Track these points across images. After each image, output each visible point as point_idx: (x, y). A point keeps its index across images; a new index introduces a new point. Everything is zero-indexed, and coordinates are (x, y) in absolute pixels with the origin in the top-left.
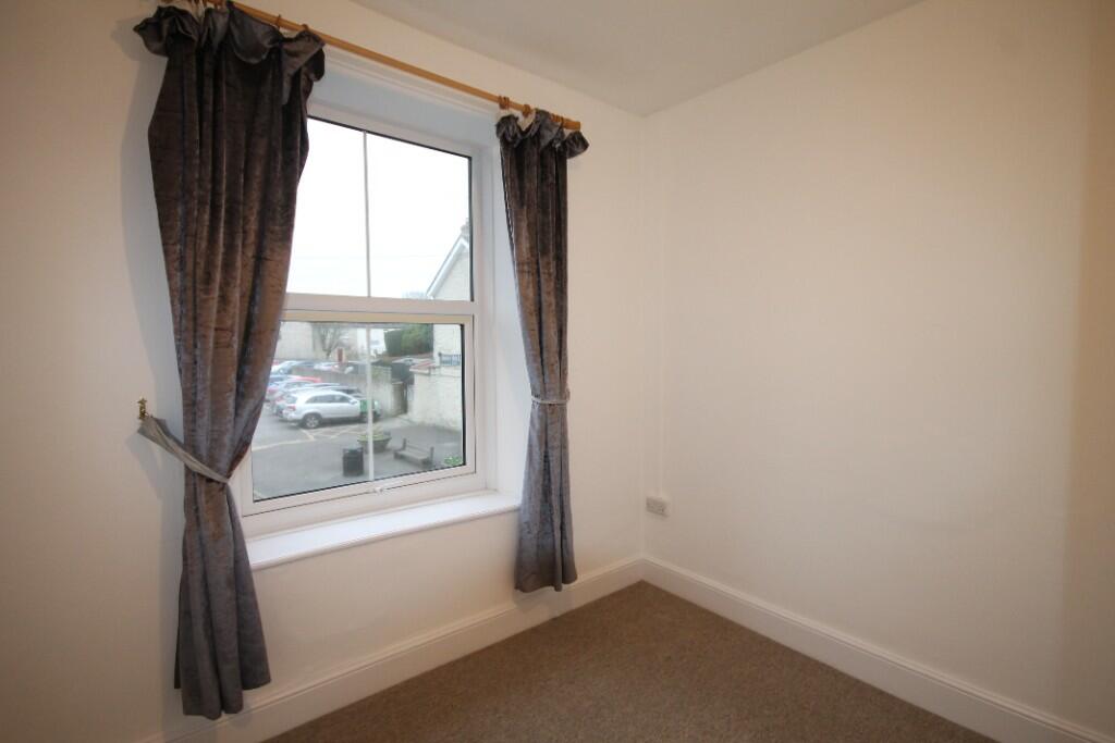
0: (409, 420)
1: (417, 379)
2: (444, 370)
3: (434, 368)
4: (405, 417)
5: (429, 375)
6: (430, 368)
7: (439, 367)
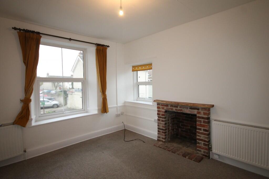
0: (67, 107)
1: (69, 95)
2: (76, 93)
3: (73, 92)
4: (66, 106)
5: (72, 94)
6: (72, 92)
7: (74, 92)
